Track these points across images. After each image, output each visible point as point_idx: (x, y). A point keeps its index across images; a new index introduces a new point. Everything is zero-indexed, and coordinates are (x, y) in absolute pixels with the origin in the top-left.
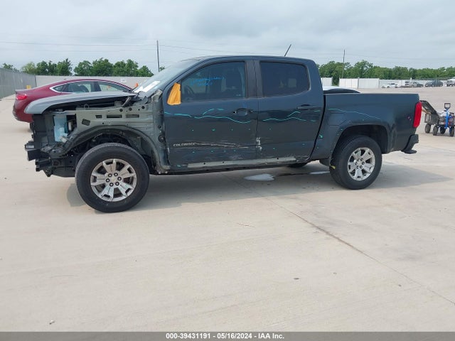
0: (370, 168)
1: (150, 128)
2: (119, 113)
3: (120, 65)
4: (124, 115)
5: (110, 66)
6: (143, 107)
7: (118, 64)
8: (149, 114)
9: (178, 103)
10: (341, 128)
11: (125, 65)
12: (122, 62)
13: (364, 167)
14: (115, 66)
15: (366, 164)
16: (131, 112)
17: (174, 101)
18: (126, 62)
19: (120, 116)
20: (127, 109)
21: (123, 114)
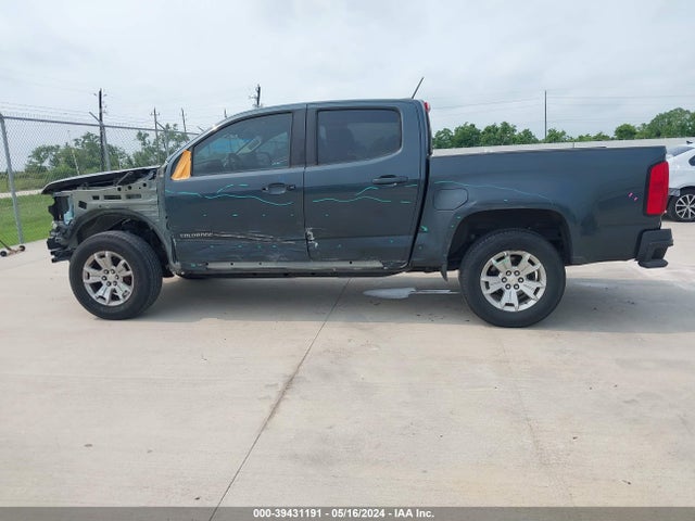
0: (535, 291)
1: (154, 212)
2: (118, 193)
3: (491, 130)
4: (123, 196)
5: (477, 133)
6: (145, 185)
7: (488, 130)
8: (152, 193)
9: (187, 177)
10: (456, 214)
11: (497, 130)
12: (494, 126)
13: (522, 287)
14: (483, 133)
15: (526, 282)
16: (132, 192)
17: (181, 175)
18: (499, 125)
19: (119, 198)
20: (126, 187)
21: (123, 194)
